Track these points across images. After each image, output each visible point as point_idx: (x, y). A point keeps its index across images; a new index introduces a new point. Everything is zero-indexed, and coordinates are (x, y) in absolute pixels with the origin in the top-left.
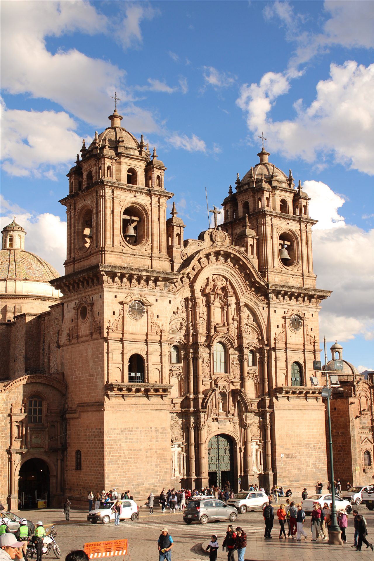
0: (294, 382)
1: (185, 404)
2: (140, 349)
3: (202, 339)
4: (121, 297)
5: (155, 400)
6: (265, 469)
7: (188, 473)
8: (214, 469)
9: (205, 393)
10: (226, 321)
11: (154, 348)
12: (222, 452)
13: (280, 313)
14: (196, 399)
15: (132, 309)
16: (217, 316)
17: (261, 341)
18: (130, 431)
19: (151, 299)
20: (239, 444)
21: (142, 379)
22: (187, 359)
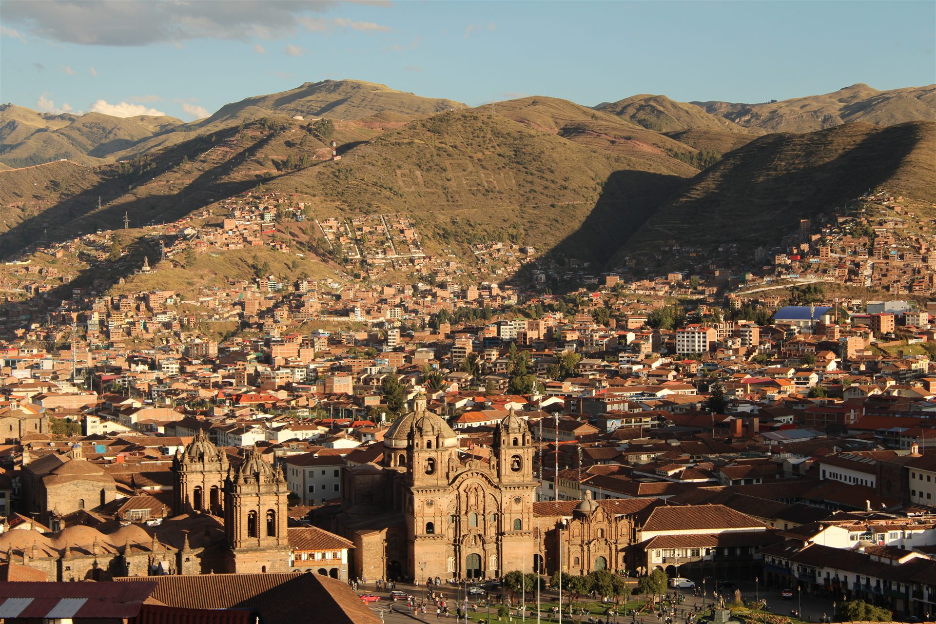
0: (515, 529)
1: (455, 541)
2: (431, 520)
3: (463, 512)
4: (422, 499)
5: (438, 540)
6: (498, 568)
7: (456, 570)
8: (470, 568)
9: (463, 536)
10: (477, 504)
11: (438, 519)
12: (475, 561)
13: (508, 496)
14: (459, 539)
15: (428, 504)
16: (472, 501)
17: (498, 510)
18: (427, 554)
19: (437, 498)
20: (482, 558)
21: (433, 532)
22: (456, 521)
